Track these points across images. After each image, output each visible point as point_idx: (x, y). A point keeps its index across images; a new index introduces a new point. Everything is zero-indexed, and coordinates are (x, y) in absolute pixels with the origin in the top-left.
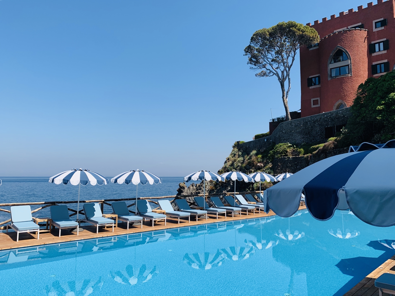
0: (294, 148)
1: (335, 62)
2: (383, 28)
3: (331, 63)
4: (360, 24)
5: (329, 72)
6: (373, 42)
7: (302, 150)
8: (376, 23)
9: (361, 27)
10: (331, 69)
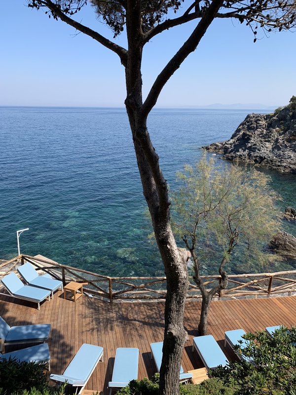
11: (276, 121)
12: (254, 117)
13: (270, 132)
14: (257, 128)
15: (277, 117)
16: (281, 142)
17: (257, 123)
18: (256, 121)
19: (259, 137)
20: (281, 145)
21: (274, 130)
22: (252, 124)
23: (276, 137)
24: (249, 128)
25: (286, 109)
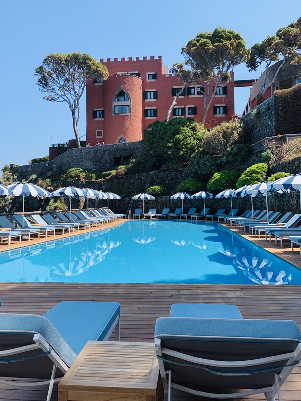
0: (86, 173)
1: (118, 100)
2: (153, 80)
3: (115, 101)
4: (137, 72)
5: (113, 109)
6: (146, 90)
7: (94, 175)
8: (149, 75)
9: (138, 75)
10: (115, 106)
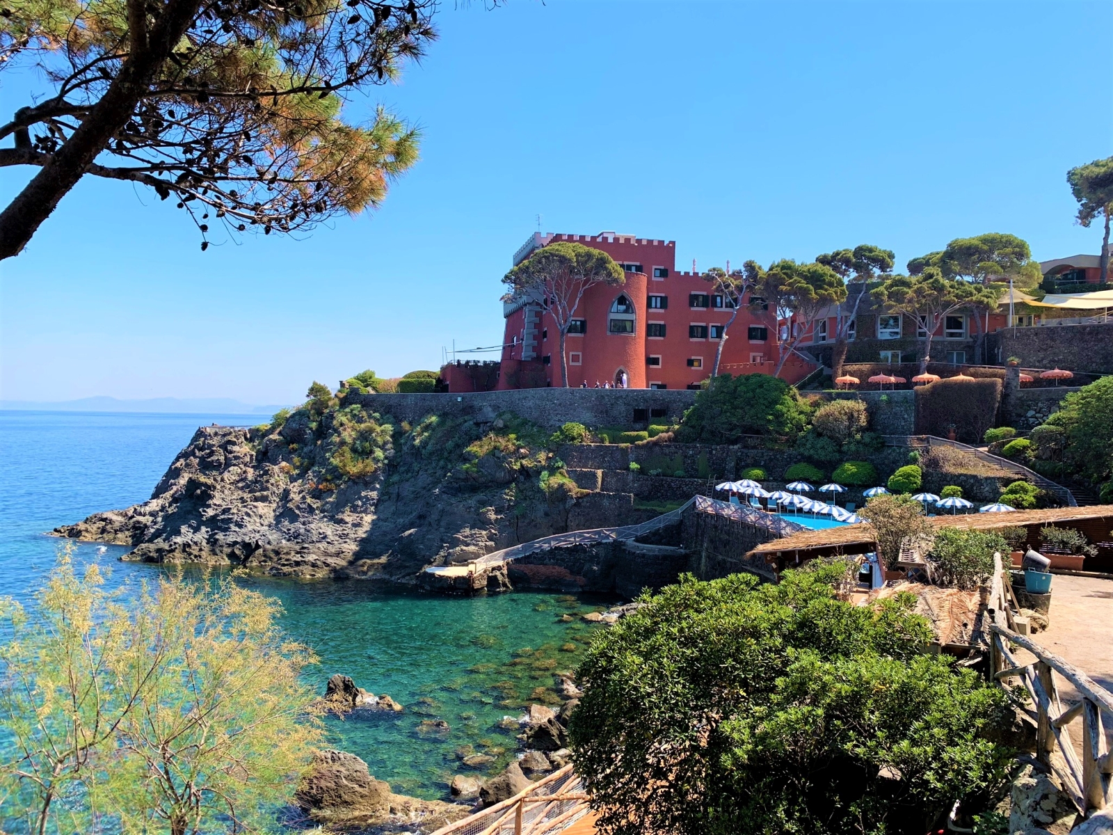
2: (662, 279)
3: (611, 311)
4: (638, 264)
5: (608, 324)
6: (651, 294)
7: (605, 435)
8: (656, 269)
9: (640, 268)
10: (612, 319)
11: (278, 445)
12: (216, 434)
13: (266, 473)
14: (228, 464)
15: (280, 433)
16: (297, 498)
17: (226, 450)
18: (224, 446)
19: (237, 488)
20: (298, 508)
21: (276, 468)
22: (212, 453)
23: (282, 486)
24: (206, 466)
25: (301, 414)
